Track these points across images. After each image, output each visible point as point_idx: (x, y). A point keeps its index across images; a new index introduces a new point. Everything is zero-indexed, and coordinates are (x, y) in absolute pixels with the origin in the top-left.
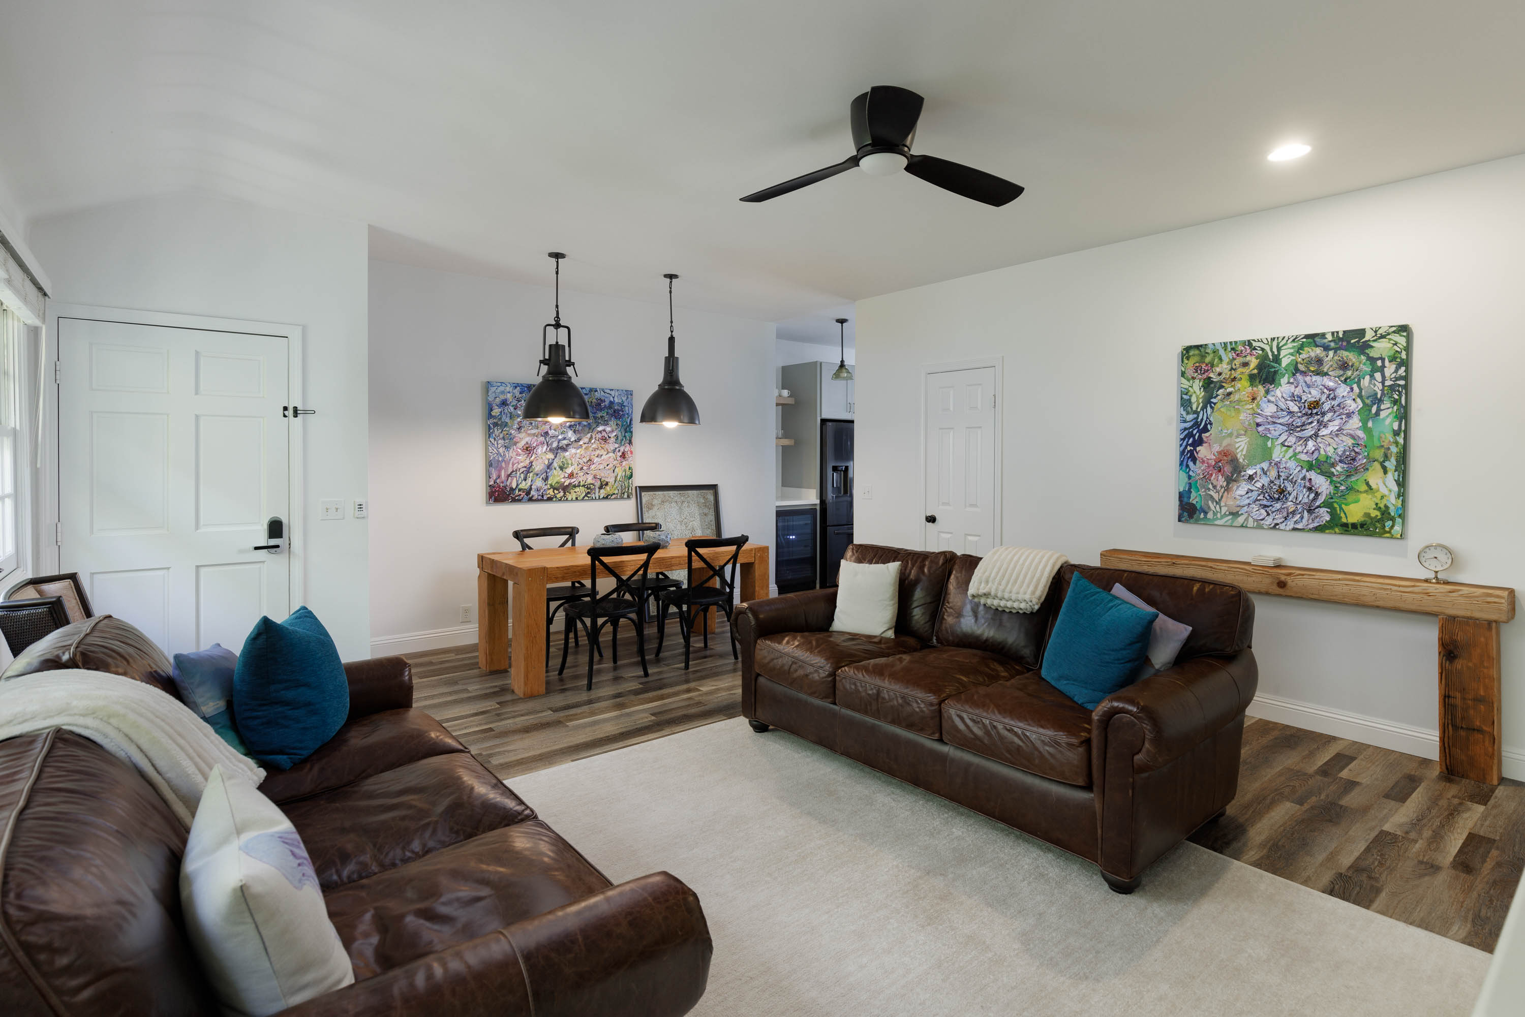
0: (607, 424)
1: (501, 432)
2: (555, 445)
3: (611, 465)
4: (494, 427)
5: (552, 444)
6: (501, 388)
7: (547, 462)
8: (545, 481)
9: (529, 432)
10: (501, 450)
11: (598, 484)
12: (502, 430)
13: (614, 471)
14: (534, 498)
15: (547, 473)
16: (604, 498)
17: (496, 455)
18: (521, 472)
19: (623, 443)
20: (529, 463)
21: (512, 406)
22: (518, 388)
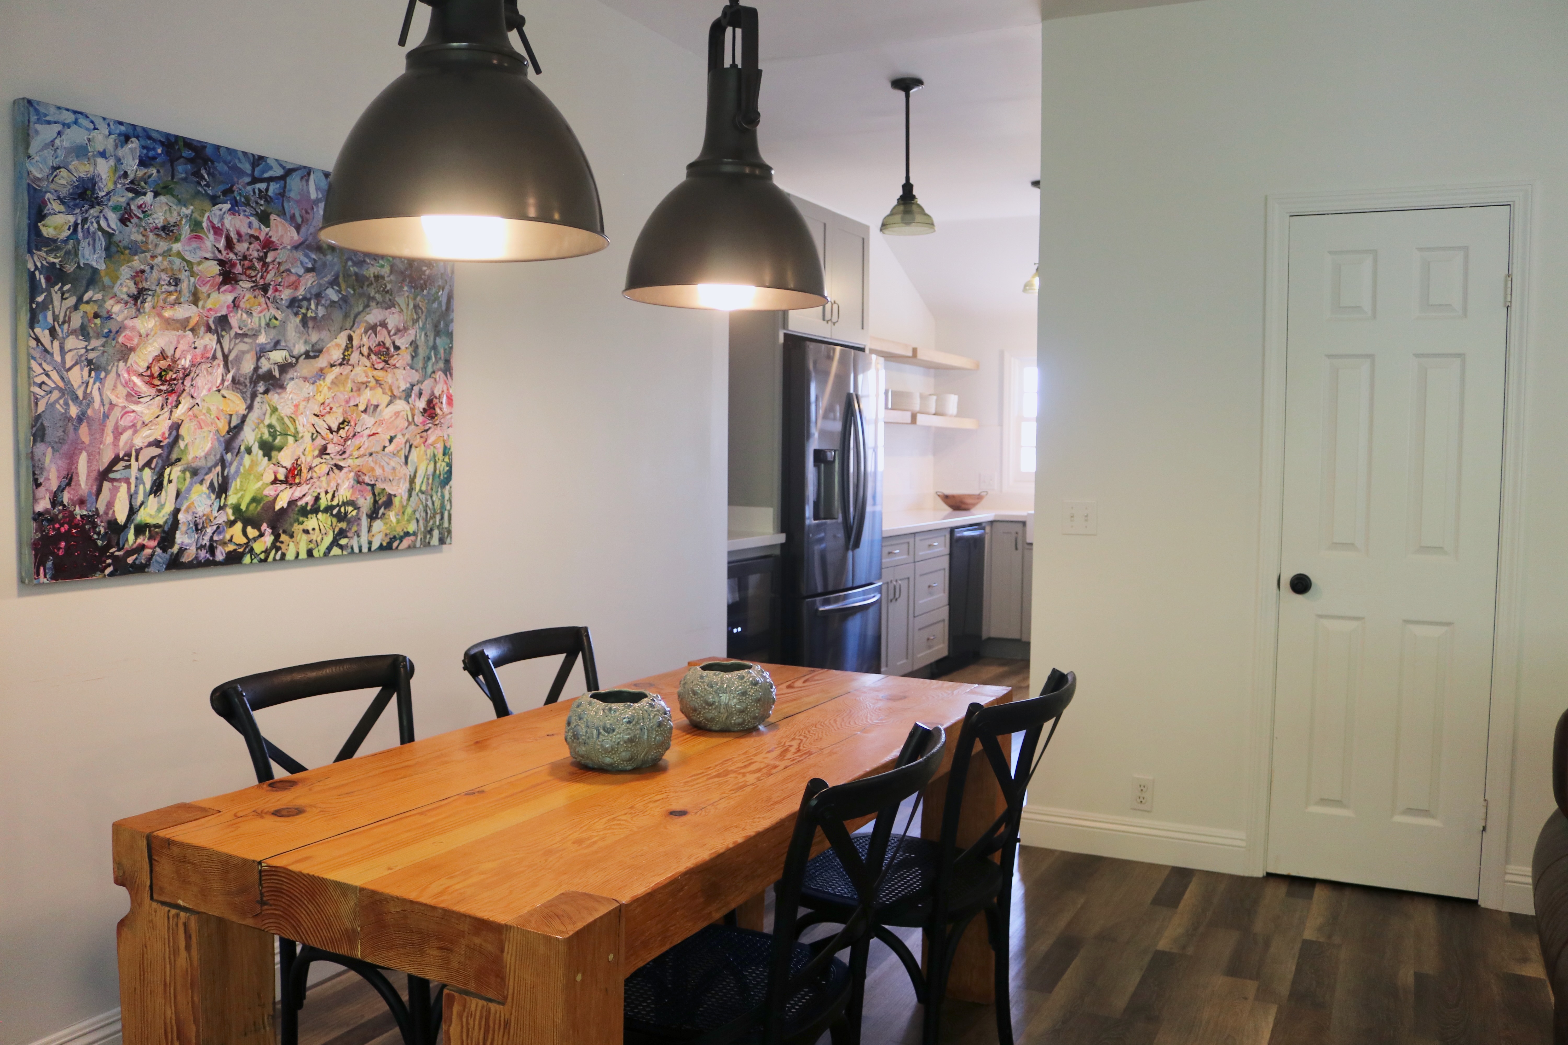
0: (391, 305)
1: (76, 307)
2: (247, 366)
3: (400, 440)
4: (51, 282)
5: (239, 359)
6: (75, 136)
7: (223, 426)
8: (219, 497)
9: (167, 314)
10: (77, 376)
11: (366, 503)
12: (80, 300)
13: (406, 458)
14: (186, 558)
15: (223, 468)
16: (381, 548)
17: (56, 394)
18: (143, 459)
19: (430, 370)
20: (171, 428)
21: (115, 209)
22: (134, 144)
